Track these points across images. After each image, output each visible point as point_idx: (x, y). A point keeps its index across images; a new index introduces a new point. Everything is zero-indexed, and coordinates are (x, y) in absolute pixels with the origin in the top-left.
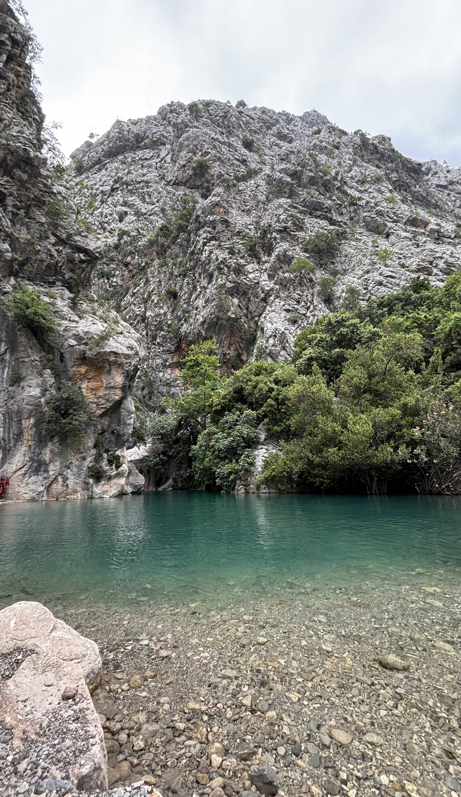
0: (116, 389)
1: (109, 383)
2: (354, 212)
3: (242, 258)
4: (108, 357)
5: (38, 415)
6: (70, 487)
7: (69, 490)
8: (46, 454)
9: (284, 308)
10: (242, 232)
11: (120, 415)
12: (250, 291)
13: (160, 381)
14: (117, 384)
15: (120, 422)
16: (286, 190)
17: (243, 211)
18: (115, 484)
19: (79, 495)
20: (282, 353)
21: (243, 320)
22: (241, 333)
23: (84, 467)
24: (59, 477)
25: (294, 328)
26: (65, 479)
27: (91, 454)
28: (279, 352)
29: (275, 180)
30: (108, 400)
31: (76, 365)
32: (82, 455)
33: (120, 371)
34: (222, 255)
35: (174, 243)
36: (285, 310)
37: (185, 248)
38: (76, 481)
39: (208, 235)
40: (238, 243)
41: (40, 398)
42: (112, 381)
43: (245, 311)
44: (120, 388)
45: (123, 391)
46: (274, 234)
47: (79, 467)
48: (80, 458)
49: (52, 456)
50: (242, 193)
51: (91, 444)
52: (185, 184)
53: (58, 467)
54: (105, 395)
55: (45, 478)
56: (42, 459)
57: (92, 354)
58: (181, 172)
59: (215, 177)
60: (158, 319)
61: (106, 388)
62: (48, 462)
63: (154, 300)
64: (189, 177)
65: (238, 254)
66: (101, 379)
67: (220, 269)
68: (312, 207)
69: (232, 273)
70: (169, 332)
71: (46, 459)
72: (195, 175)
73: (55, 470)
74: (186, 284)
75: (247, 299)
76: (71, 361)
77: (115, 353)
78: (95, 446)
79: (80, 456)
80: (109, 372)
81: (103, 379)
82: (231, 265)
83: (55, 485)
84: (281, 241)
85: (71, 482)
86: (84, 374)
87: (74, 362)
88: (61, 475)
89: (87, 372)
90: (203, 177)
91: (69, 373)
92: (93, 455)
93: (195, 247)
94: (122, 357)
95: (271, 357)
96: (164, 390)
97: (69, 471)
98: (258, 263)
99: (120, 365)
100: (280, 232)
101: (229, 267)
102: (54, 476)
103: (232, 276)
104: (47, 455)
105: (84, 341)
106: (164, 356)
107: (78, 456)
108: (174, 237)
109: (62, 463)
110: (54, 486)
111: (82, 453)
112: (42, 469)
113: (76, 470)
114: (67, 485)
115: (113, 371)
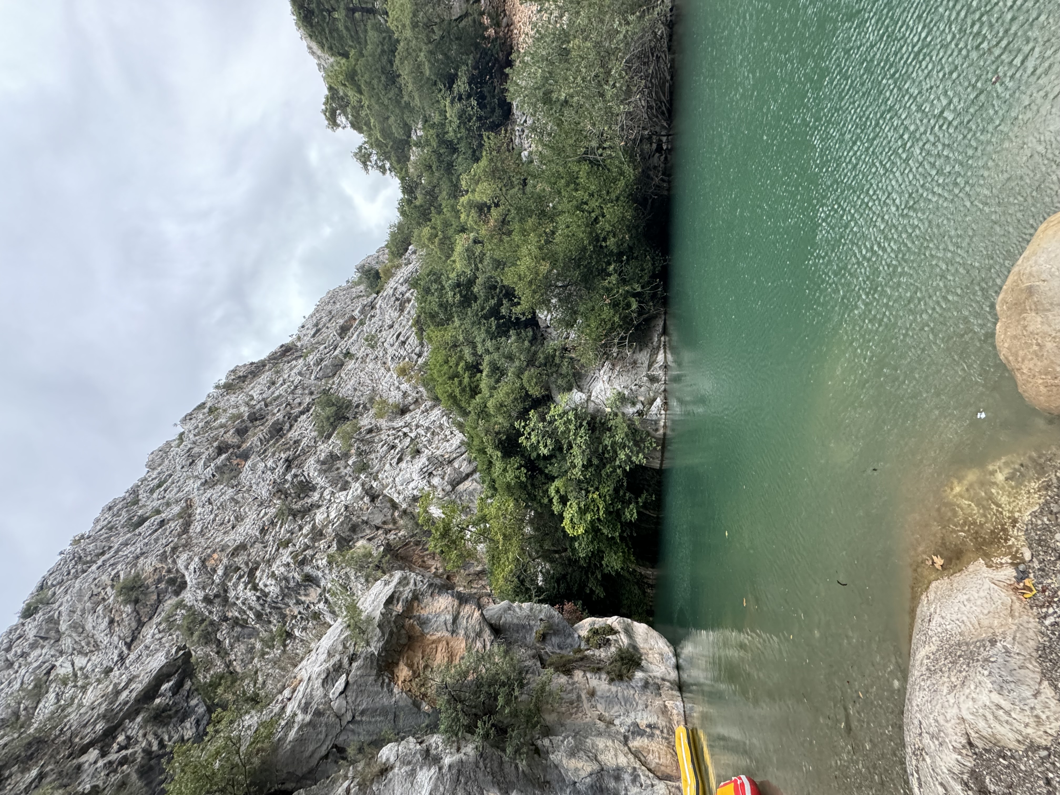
0: (459, 613)
1: (445, 624)
2: (304, 389)
4: (394, 613)
5: (480, 775)
6: (653, 720)
7: (662, 722)
8: (577, 770)
9: (394, 464)
10: (264, 525)
11: (510, 624)
12: (354, 519)
14: (450, 608)
15: (524, 626)
16: (235, 462)
17: (233, 528)
18: (646, 641)
19: (669, 704)
20: (456, 465)
21: (393, 537)
22: (410, 542)
23: (609, 690)
24: (631, 745)
26: (637, 731)
27: (583, 680)
28: (455, 469)
29: (214, 476)
30: (479, 635)
31: (389, 685)
32: (583, 696)
33: (427, 599)
34: (286, 556)
35: (227, 654)
36: (398, 463)
37: (246, 631)
38: (640, 707)
39: (243, 580)
40: (276, 532)
41: (440, 769)
42: (442, 619)
43: (380, 532)
44: (460, 604)
45: (466, 602)
46: (289, 477)
47: (610, 701)
48: (589, 701)
49: (581, 754)
50: (207, 527)
51: (563, 679)
52: (141, 624)
53: (610, 743)
54: (467, 636)
55: (635, 778)
56: (588, 780)
57: (379, 641)
58: (117, 629)
59: (160, 565)
61: (453, 632)
62: (596, 767)
64: (135, 614)
65: (292, 534)
66: (433, 642)
67: (302, 563)
68: (274, 432)
69: (316, 544)
71: (589, 769)
72: (137, 601)
73: (616, 750)
74: (304, 634)
75: (364, 526)
76: (377, 693)
77: (390, 601)
78: (568, 672)
79: (585, 701)
80: (424, 622)
81: (434, 637)
82: (306, 544)
83: (650, 757)
84: (302, 468)
85: (644, 719)
86: (414, 672)
87: (382, 686)
88: (626, 738)
89: (410, 666)
90: (148, 588)
91: (401, 703)
92: (584, 675)
93: (251, 608)
94: (401, 589)
95: (459, 483)
97: (617, 722)
98: (319, 507)
99: (416, 597)
100: (288, 468)
101: (307, 547)
102: (630, 756)
103: (322, 544)
104: (580, 765)
105: (346, 661)
107: (586, 705)
108: (218, 653)
109: (600, 734)
110: (653, 760)
111: (579, 697)
112: (612, 784)
113: (616, 708)
114: (649, 726)
115: (424, 613)
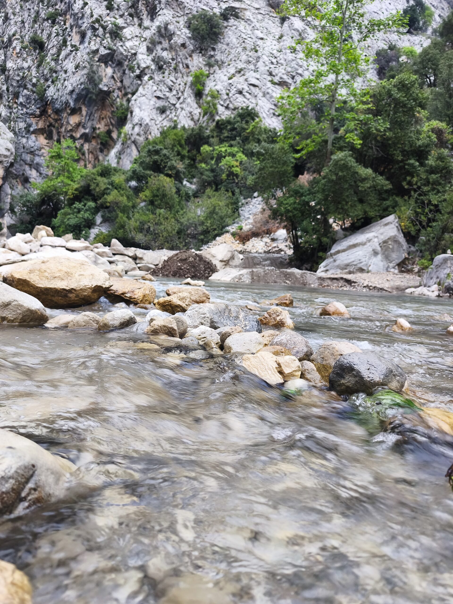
3: (121, 16)
9: (155, 94)
12: (126, 63)
13: (24, 148)
21: (115, 95)
22: (113, 108)
25: (160, 119)
36: (156, 97)
43: (119, 84)
60: (21, 74)
63: (15, 47)
65: (118, 10)
69: (108, 35)
70: (34, 92)
74: (54, 34)
96: (28, 158)
98: (139, 27)
103: (107, 41)
106: (28, 119)
